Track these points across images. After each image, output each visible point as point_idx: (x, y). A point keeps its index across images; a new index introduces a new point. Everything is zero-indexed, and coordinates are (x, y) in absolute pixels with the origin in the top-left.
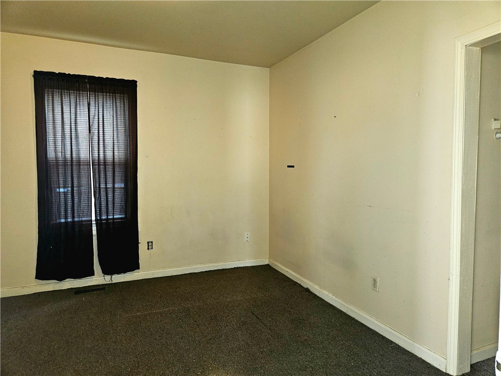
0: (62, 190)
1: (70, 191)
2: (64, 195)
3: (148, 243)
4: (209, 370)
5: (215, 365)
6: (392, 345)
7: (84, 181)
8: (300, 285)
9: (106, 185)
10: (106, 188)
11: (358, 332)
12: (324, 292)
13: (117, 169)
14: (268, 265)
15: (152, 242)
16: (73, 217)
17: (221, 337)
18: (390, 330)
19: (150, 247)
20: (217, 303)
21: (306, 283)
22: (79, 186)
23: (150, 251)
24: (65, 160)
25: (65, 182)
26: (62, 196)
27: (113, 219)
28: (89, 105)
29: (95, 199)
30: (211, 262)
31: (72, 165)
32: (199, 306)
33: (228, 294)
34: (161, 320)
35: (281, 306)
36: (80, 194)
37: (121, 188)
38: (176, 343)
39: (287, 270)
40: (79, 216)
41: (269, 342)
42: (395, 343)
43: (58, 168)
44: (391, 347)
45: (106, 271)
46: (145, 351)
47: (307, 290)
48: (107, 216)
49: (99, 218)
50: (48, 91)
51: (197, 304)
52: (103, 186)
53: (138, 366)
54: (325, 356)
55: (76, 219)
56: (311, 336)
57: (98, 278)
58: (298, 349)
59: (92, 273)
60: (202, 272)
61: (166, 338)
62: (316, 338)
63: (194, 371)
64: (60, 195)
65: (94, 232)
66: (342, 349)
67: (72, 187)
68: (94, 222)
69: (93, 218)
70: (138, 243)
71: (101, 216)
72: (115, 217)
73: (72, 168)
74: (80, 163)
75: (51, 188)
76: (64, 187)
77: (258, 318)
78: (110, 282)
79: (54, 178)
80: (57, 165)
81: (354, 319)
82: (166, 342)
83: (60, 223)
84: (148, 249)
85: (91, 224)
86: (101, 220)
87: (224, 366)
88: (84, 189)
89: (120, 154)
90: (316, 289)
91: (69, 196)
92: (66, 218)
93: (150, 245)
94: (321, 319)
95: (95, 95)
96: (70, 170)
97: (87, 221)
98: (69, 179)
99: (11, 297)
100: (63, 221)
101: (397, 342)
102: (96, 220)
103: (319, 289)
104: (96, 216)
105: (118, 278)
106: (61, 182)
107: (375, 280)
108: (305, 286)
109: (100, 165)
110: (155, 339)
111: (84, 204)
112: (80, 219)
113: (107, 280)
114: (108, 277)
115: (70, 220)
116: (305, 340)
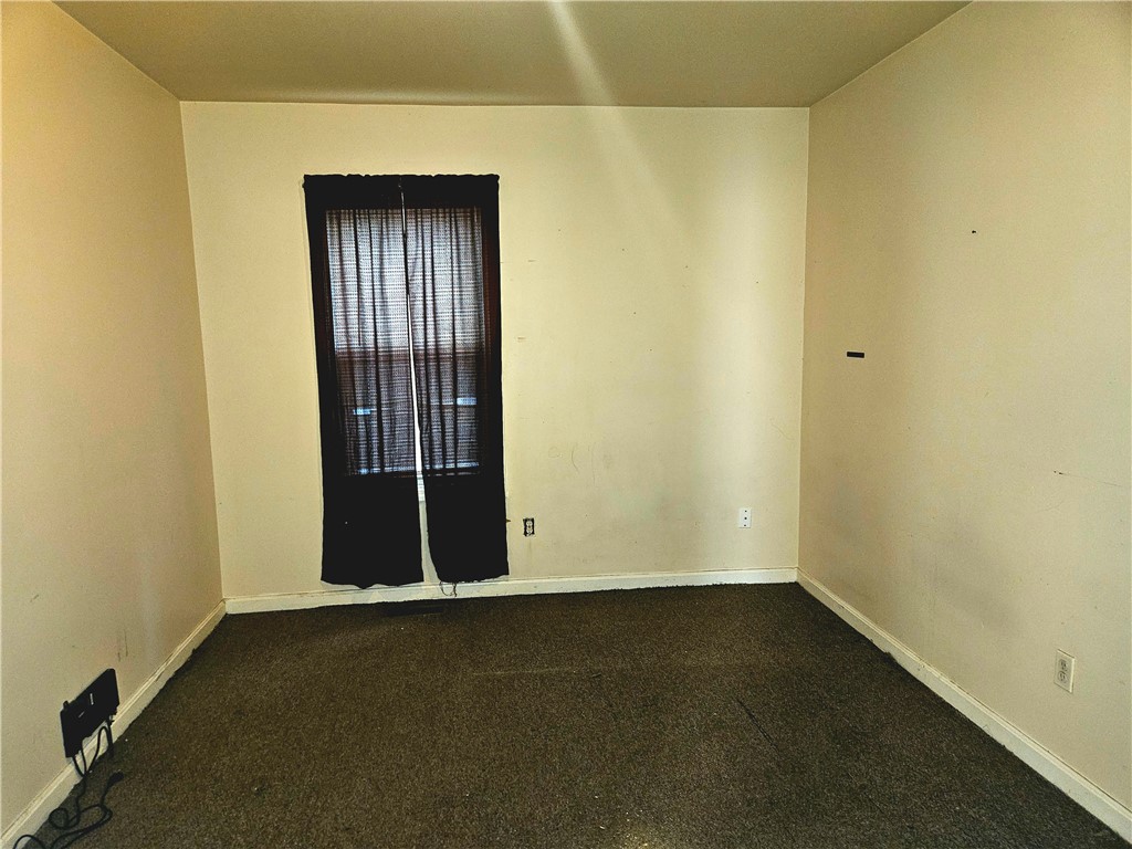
0: (360, 412)
1: (375, 414)
2: (365, 421)
3: (525, 521)
4: (625, 824)
5: (639, 813)
6: (1100, 834)
7: (400, 396)
8: (870, 643)
9: (441, 402)
10: (441, 407)
11: (1007, 787)
12: (931, 669)
13: (460, 369)
14: (796, 583)
15: (533, 520)
16: (382, 466)
17: (660, 750)
18: (1099, 794)
19: (529, 530)
20: (662, 667)
21: (886, 641)
22: (391, 404)
23: (528, 537)
24: (365, 352)
25: (366, 396)
26: (361, 423)
27: (456, 470)
28: (405, 236)
29: (421, 431)
30: (659, 568)
31: (377, 362)
32: (623, 669)
33: (689, 649)
34: (541, 694)
35: (812, 693)
36: (393, 421)
37: (469, 406)
38: (564, 750)
39: (842, 603)
40: (392, 464)
41: (769, 778)
42: (1108, 828)
43: (352, 369)
44: (1096, 838)
45: (446, 575)
46: (501, 758)
47: (888, 659)
48: (444, 463)
49: (428, 467)
50: (330, 214)
51: (619, 667)
52: (434, 402)
53: (485, 790)
54: (907, 835)
55: (388, 469)
56: (879, 780)
57: (430, 588)
58: (840, 807)
59: (418, 577)
60: (638, 589)
61: (546, 736)
62: (891, 787)
63: (594, 819)
64: (357, 421)
65: (421, 496)
66: (954, 824)
67: (379, 405)
68: (420, 476)
69: (419, 468)
70: (505, 521)
71: (432, 463)
72: (460, 465)
73: (377, 368)
74: (391, 356)
75: (342, 407)
76: (365, 406)
77: (751, 716)
78: (453, 597)
79: (347, 391)
80: (351, 363)
81: (1001, 748)
82: (546, 745)
83: (360, 475)
84: (526, 533)
85: (416, 479)
86: (433, 471)
87: (658, 820)
88: (400, 410)
89: (466, 337)
90: (910, 659)
91: (374, 423)
92: (370, 467)
93: (529, 525)
94: (911, 738)
95: (416, 214)
96: (373, 371)
97: (407, 473)
98: (373, 391)
99: (282, 611)
100: (364, 471)
101: (1115, 827)
102: (424, 471)
103: (918, 660)
104: (423, 465)
105: (467, 590)
106: (359, 398)
107: (1063, 664)
108: (884, 648)
109: (429, 360)
110: (525, 735)
111: (401, 440)
112: (395, 469)
113: (446, 591)
114: (448, 587)
115: (376, 470)
116: (863, 787)
